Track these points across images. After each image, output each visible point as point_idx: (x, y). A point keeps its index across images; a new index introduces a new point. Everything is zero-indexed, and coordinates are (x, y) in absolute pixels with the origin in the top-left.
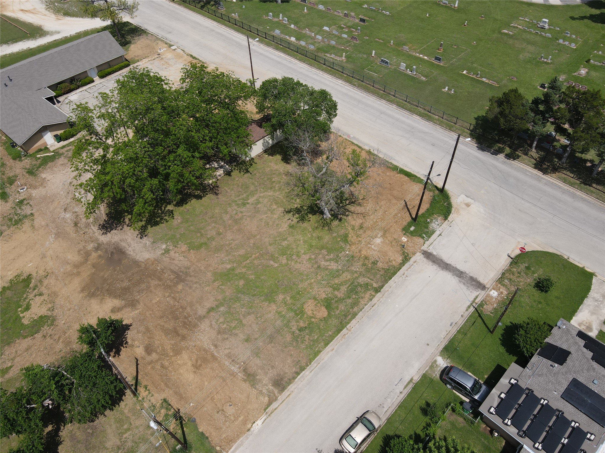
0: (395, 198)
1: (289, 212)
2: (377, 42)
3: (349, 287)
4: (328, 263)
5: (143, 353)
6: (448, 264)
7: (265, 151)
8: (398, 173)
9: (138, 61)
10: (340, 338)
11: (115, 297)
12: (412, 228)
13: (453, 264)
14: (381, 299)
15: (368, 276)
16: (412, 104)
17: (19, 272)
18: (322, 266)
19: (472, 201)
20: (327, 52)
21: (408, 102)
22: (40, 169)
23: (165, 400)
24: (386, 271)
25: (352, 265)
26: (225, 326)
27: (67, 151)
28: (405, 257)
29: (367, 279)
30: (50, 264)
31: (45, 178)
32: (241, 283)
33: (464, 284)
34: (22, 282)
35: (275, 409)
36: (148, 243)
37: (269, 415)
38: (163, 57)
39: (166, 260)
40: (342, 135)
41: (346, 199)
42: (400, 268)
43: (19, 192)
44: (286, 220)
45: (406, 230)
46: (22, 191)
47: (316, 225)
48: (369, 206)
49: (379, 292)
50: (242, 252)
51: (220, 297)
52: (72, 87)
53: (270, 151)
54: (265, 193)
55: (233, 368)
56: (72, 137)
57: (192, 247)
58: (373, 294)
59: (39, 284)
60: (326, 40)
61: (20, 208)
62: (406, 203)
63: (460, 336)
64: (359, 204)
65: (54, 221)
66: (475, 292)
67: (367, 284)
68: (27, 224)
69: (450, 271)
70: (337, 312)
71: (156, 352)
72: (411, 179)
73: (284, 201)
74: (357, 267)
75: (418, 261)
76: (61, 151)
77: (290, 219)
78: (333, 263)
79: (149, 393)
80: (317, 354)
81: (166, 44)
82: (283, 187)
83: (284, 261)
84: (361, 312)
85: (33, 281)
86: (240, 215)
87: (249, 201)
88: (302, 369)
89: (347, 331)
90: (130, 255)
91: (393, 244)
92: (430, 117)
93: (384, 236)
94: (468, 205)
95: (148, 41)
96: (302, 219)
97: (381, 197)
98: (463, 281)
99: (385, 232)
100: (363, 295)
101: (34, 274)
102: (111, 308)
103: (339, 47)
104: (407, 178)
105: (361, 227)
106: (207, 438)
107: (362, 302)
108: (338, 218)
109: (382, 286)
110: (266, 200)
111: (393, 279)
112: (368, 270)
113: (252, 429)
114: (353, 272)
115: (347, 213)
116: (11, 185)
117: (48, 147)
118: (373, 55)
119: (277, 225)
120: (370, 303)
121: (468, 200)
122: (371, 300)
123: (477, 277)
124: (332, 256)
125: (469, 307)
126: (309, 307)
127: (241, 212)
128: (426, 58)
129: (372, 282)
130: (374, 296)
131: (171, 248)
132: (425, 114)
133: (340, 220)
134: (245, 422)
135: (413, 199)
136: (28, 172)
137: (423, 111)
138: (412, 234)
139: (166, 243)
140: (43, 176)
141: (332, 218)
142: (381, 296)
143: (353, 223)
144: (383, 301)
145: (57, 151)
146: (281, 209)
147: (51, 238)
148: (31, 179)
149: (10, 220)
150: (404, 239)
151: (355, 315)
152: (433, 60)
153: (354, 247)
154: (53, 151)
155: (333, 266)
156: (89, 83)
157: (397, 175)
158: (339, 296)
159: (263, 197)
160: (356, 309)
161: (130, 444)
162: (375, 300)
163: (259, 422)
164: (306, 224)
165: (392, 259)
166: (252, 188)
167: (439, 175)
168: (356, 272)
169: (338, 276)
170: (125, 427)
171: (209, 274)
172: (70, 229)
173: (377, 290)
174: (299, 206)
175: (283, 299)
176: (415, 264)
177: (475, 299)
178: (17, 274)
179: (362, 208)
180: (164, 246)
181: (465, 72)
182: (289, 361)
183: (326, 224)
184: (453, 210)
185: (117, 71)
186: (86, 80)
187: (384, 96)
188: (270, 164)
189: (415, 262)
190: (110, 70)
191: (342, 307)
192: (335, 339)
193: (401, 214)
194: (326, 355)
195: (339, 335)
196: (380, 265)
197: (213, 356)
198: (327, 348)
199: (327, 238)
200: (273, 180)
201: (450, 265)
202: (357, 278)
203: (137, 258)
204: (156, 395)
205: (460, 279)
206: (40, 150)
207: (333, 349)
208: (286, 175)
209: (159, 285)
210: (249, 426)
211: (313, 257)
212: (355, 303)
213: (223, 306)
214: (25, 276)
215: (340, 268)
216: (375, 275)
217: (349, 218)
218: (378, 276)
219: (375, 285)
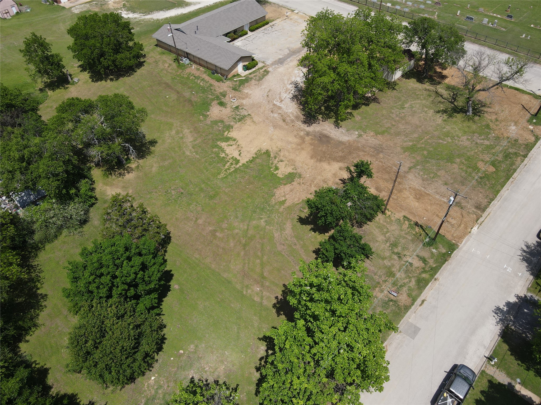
0: (514, 103)
1: (439, 112)
2: (454, 6)
3: (503, 155)
4: (482, 141)
5: (376, 192)
7: (402, 76)
8: (509, 89)
9: (273, 21)
10: (510, 183)
11: (338, 161)
12: (534, 121)
14: (530, 162)
15: (515, 148)
16: (500, 46)
17: (258, 148)
18: (478, 143)
20: (420, 13)
21: (497, 45)
22: (241, 87)
23: (404, 216)
24: (527, 145)
25: (500, 142)
26: (426, 176)
27: (254, 76)
28: (536, 137)
29: (515, 150)
30: (279, 144)
31: (247, 93)
32: (425, 153)
34: (263, 154)
35: (483, 221)
36: (343, 131)
37: (480, 225)
38: (291, 18)
39: (361, 140)
41: (478, 104)
42: (536, 144)
43: (232, 101)
44: (439, 117)
45: (530, 121)
46: (234, 101)
47: (463, 119)
48: (497, 108)
49: (527, 157)
50: (415, 135)
51: (414, 161)
52: (236, 36)
53: (406, 75)
54: (415, 102)
55: (443, 199)
56: (253, 68)
57: (377, 133)
58: (523, 158)
59: (277, 155)
60: (416, 5)
61: (238, 111)
62: (523, 106)
64: (489, 107)
65: (267, 119)
67: (516, 153)
68: (248, 121)
70: (502, 169)
71: (384, 191)
72: (520, 92)
73: (432, 106)
74: (505, 143)
76: (250, 76)
77: (441, 116)
78: (485, 141)
79: (392, 213)
80: (498, 192)
81: (289, 9)
82: (426, 98)
83: (450, 140)
84: (518, 169)
85: (272, 153)
86: (403, 114)
87: (405, 106)
88: (492, 200)
89: (513, 180)
90: (334, 138)
91: (525, 130)
92: (517, 54)
93: (516, 125)
95: (273, 8)
96: (451, 116)
97: (502, 103)
99: (516, 123)
100: (515, 159)
101: (271, 150)
102: (338, 168)
103: (428, 10)
104: (517, 91)
105: (497, 120)
106: (444, 236)
107: (517, 163)
108: (477, 115)
109: (527, 154)
110: (418, 106)
111: (533, 150)
112: (513, 145)
113: (471, 232)
114: (503, 146)
115: (482, 112)
116: (225, 97)
117: (239, 73)
118: (458, 14)
119: (433, 120)
120: (523, 163)
122: (523, 162)
124: (483, 137)
126: (481, 165)
127: (403, 113)
128: (498, 16)
129: (519, 152)
130: (524, 160)
131: (362, 133)
132: (513, 53)
133: (479, 116)
134: (466, 228)
136: (233, 89)
137: (510, 51)
138: (535, 123)
139: (357, 131)
140: (246, 91)
141: (473, 115)
142: (528, 160)
143: (490, 118)
144: (531, 163)
145: (247, 76)
146: (432, 111)
147: (271, 129)
148: (237, 94)
149: (235, 118)
150: (531, 127)
151: (515, 170)
152: (505, 17)
153: (497, 132)
154: (244, 77)
155: (487, 142)
156: (245, 35)
158: (499, 159)
159: (414, 104)
160: (514, 167)
161: (392, 239)
162: (525, 162)
163: (475, 228)
164: (454, 119)
165: (527, 138)
166: (403, 98)
167: (540, 90)
168: (505, 146)
169: (493, 148)
170: (385, 230)
171: (399, 148)
172: (281, 123)
173: (525, 156)
174: (444, 109)
175: (461, 161)
178: (257, 150)
179: (492, 109)
180: (357, 133)
181: (532, 26)
182: (480, 196)
183: (469, 119)
185: (262, 27)
186: (243, 33)
187: (476, 41)
188: (409, 84)
190: (257, 26)
191: (504, 166)
192: (507, 183)
193: (522, 113)
194: (504, 192)
195: (509, 181)
197: (425, 193)
198: (503, 188)
199: (474, 127)
200: (417, 93)
202: (507, 149)
203: (340, 140)
204: (397, 214)
206: (234, 76)
207: (508, 189)
208: (425, 90)
209: (366, 155)
210: (470, 230)
211: (469, 138)
212: (513, 164)
213: (418, 165)
214: (264, 151)
215: (492, 144)
216: (519, 147)
217: (486, 115)
218: (522, 148)
219: (521, 153)
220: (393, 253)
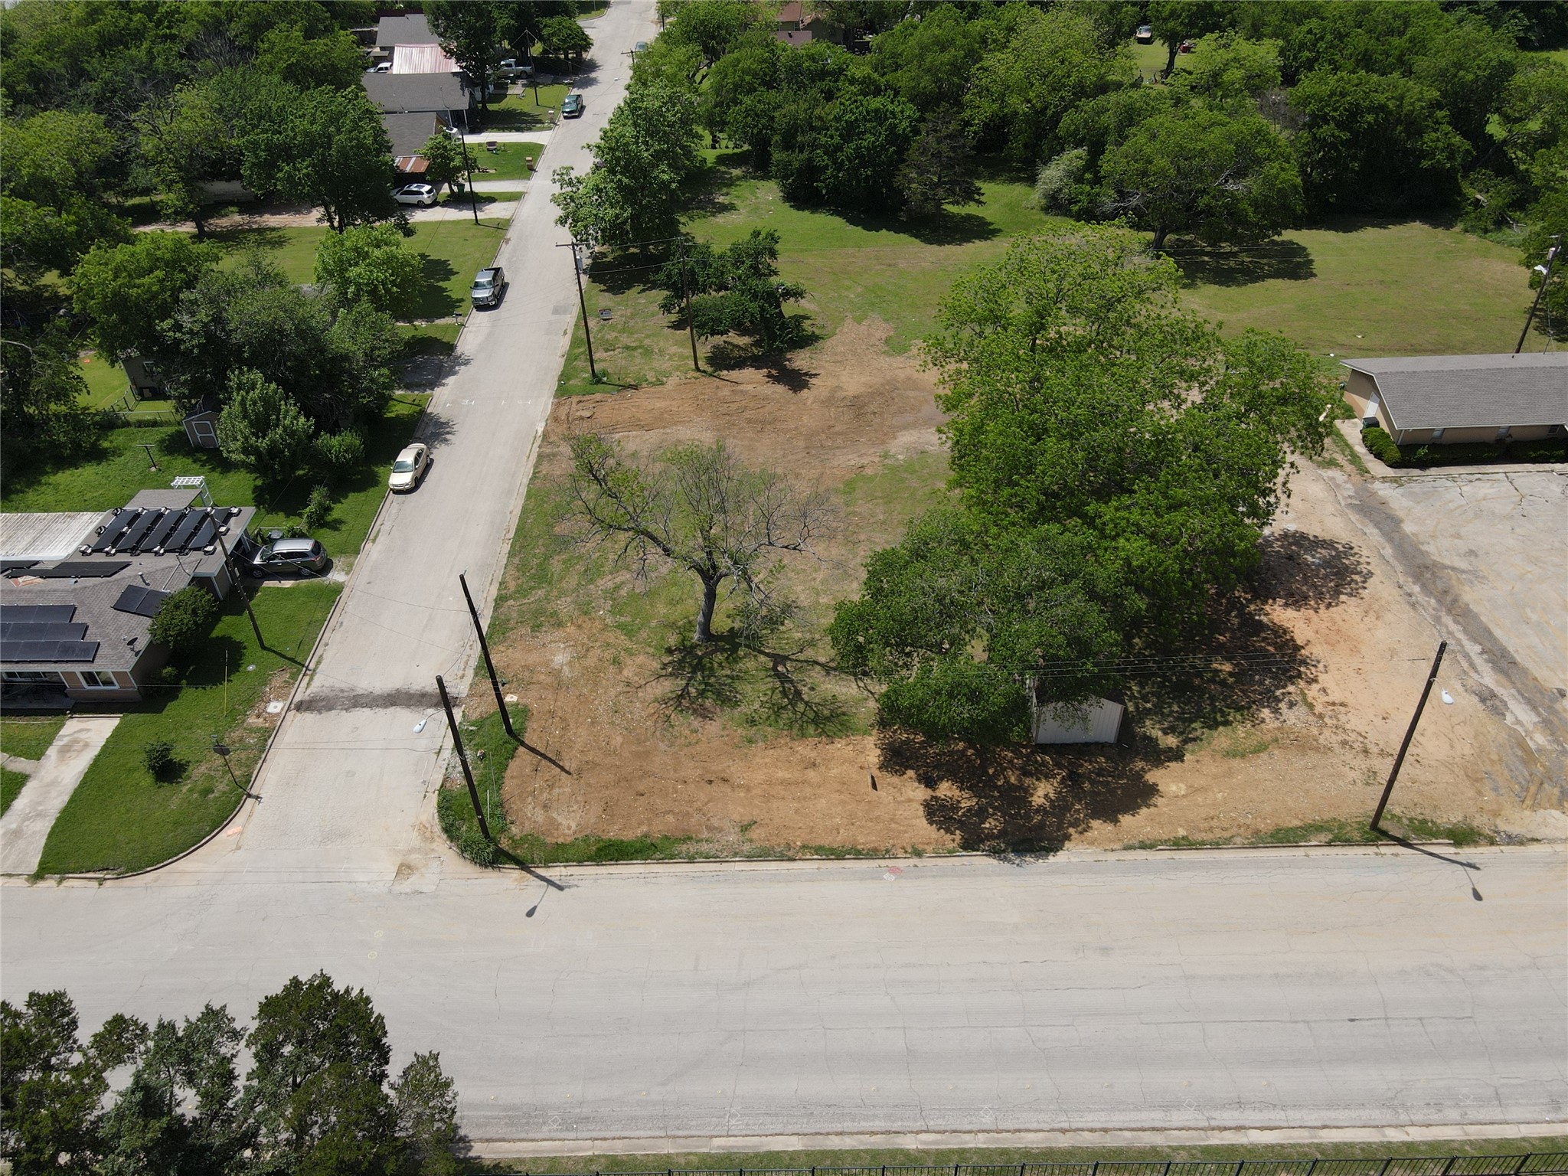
0: (594, 766)
4: (618, 580)
6: (392, 705)
13: (380, 712)
19: (398, 888)
24: (506, 628)
25: (576, 601)
29: (532, 601)
33: (342, 691)
35: (535, 443)
37: (535, 437)
40: (915, 861)
41: (702, 694)
45: (521, 714)
49: (496, 600)
58: (505, 592)
62: (562, 768)
63: (319, 616)
64: (665, 700)
66: (315, 690)
67: (526, 596)
69: (380, 696)
70: (541, 542)
74: (564, 606)
75: (459, 681)
78: (612, 583)
80: (528, 497)
88: (535, 478)
89: (507, 536)
91: (526, 673)
93: (556, 674)
94: (405, 869)
97: (634, 748)
98: (346, 694)
99: (559, 685)
105: (616, 660)
107: (512, 572)
108: (679, 648)
109: (496, 609)
112: (538, 613)
114: (562, 593)
121: (406, 886)
122: (502, 583)
123: (319, 716)
124: (623, 592)
125: (319, 663)
130: (500, 590)
133: (670, 651)
135: (551, 787)
142: (490, 598)
143: (641, 659)
144: (480, 593)
150: (512, 700)
151: (511, 554)
153: (598, 624)
155: (607, 582)
157: (645, 828)
160: (516, 560)
162: (496, 586)
164: (729, 608)
165: (511, 649)
167: (530, 913)
168: (558, 597)
169: (582, 576)
173: (501, 599)
176: (460, 673)
177: (311, 680)
179: (650, 697)
183: (691, 625)
184: (438, 829)
189: (462, 677)
192: (519, 521)
193: (554, 737)
195: (515, 527)
196: (525, 630)
198: (522, 508)
199: (660, 610)
201: (386, 707)
202: (550, 591)
205: (354, 694)
211: (655, 574)
212: (522, 568)
215: (592, 587)
216: (521, 613)
217: (656, 665)
218: (515, 615)
219: (511, 602)
220: (640, 347)
